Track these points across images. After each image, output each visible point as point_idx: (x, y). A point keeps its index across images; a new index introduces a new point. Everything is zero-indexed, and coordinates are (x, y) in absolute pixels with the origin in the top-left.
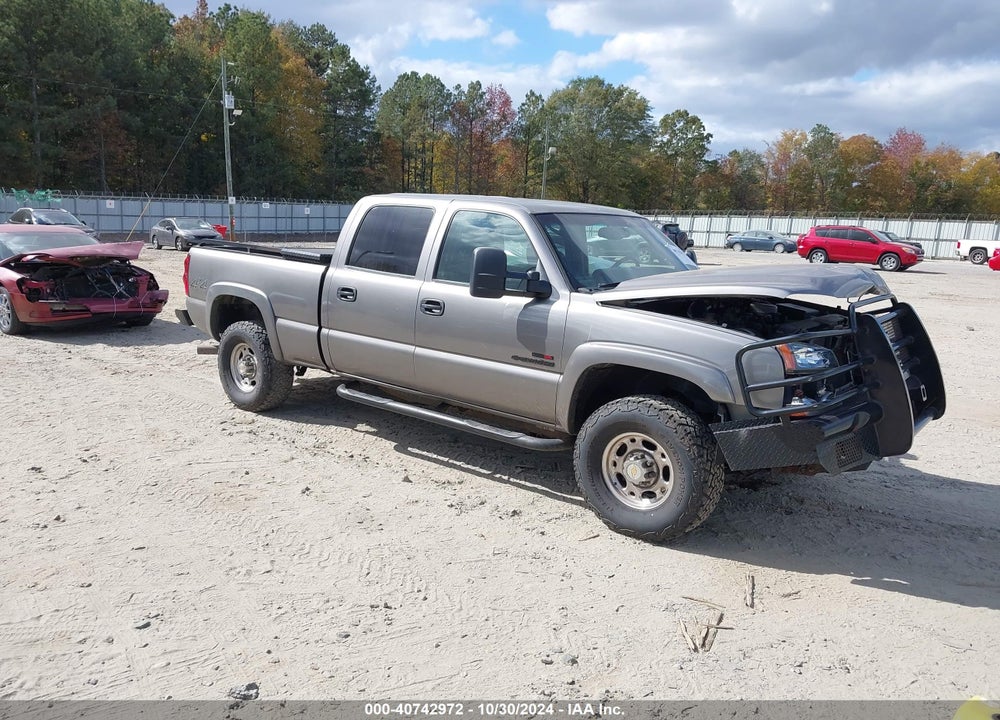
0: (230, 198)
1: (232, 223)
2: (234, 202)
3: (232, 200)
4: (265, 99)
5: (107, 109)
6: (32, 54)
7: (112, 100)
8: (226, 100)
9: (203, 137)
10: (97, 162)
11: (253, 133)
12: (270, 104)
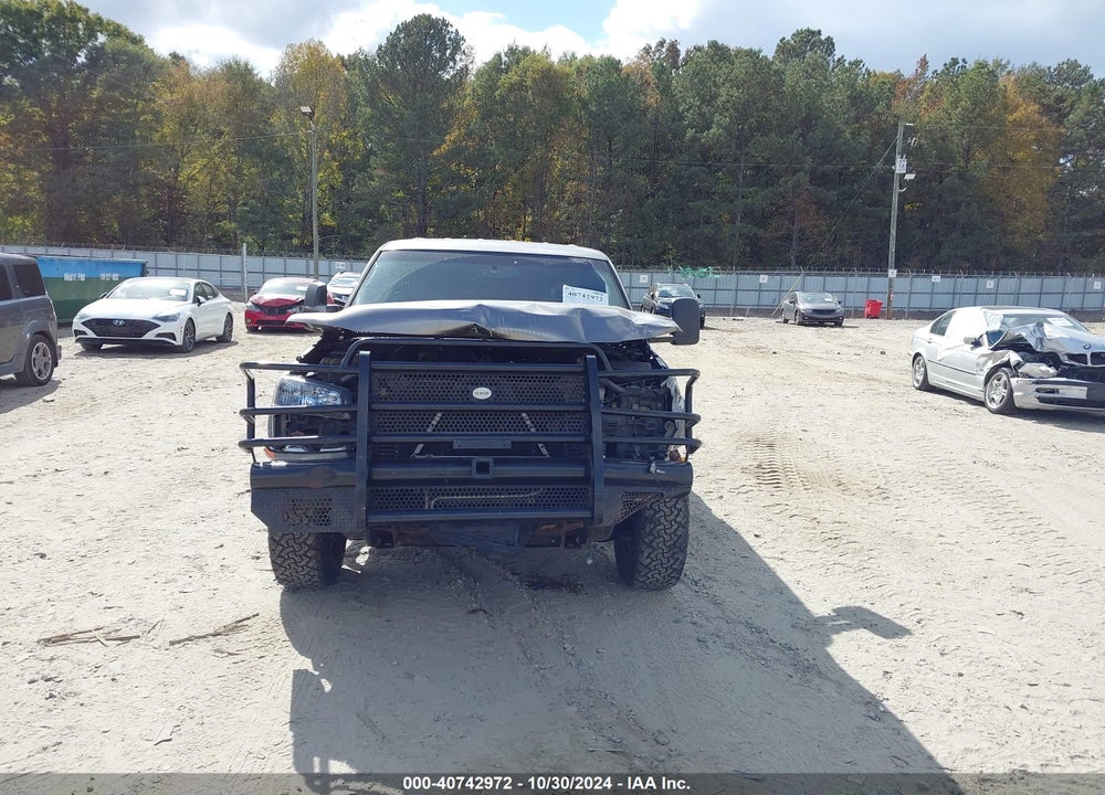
0: (890, 271)
1: (889, 298)
2: (894, 275)
3: (892, 273)
4: (981, 158)
5: (798, 185)
6: (742, 140)
7: (803, 177)
8: (897, 165)
9: (907, 207)
10: (788, 238)
11: (959, 198)
12: (985, 162)
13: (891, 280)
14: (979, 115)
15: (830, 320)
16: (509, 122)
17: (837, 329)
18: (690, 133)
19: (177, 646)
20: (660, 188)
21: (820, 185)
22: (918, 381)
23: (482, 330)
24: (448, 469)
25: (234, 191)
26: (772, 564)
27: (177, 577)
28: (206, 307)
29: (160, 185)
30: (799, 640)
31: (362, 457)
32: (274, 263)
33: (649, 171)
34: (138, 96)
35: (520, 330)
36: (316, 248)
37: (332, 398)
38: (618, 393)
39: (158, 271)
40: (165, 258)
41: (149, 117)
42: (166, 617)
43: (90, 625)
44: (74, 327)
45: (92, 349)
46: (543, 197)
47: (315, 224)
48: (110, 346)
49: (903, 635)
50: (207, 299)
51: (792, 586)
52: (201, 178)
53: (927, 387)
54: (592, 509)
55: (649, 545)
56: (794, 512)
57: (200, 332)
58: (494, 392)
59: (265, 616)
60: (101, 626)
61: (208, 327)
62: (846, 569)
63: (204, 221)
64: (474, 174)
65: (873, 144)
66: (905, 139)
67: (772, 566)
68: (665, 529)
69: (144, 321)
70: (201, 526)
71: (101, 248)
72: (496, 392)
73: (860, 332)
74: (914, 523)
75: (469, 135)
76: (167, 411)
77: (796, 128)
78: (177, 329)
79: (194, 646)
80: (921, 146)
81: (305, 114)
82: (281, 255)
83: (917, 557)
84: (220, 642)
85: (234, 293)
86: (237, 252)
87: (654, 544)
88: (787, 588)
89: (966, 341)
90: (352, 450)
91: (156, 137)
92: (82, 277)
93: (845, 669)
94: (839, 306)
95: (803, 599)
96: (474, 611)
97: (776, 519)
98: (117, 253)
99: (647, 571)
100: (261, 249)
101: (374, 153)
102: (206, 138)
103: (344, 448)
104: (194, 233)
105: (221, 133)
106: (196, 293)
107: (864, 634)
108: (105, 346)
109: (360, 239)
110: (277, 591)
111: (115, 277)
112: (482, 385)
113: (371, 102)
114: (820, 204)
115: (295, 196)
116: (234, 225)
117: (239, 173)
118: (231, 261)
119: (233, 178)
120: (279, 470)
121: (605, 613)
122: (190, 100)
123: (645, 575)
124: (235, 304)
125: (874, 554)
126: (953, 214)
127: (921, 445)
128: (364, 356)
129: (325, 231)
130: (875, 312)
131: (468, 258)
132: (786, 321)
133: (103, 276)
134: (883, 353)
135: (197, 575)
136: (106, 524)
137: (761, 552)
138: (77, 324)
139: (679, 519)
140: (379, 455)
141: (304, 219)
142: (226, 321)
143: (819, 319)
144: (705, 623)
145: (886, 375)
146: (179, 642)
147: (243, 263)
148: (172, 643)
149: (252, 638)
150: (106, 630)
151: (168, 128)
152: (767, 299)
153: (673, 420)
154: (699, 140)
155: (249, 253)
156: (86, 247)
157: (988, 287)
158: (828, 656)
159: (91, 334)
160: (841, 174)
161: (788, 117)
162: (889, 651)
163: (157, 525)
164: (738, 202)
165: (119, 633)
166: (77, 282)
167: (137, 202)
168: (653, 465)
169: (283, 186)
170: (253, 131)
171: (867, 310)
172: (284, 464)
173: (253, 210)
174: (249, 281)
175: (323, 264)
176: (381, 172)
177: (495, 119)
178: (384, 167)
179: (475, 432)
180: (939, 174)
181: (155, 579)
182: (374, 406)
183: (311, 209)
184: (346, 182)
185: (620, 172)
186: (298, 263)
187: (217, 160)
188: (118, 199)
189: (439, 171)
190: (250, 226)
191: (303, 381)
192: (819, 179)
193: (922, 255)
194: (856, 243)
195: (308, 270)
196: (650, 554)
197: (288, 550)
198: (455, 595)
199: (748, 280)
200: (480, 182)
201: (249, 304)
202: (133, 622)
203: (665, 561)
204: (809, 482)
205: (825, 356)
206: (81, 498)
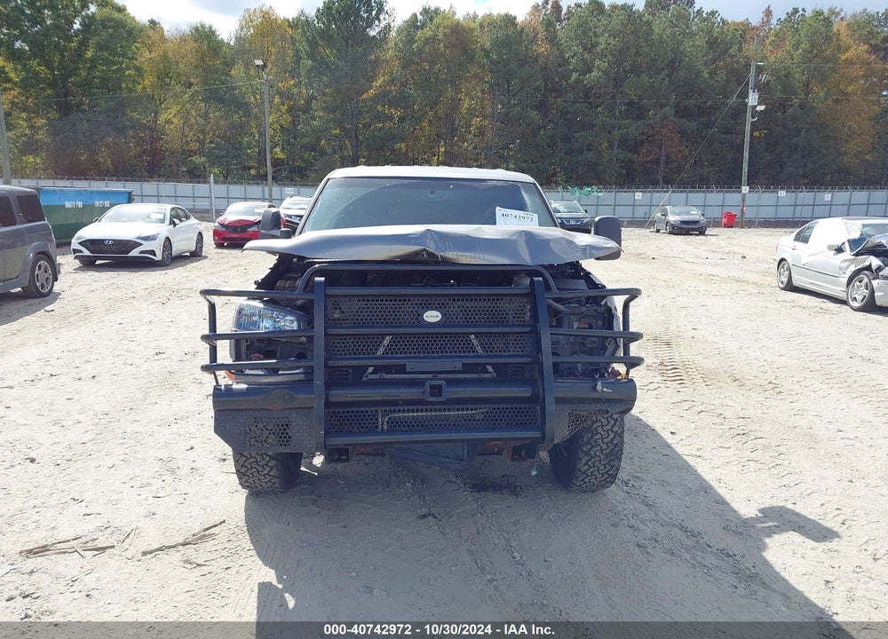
0: (743, 188)
1: (743, 210)
2: (747, 191)
3: (745, 189)
4: (819, 92)
5: (665, 118)
6: (618, 81)
7: (669, 111)
8: (750, 99)
9: (756, 134)
10: (657, 162)
11: (801, 125)
12: (822, 94)
13: (744, 195)
14: (816, 56)
15: (695, 230)
16: (425, 70)
17: (701, 237)
18: (575, 76)
19: (149, 556)
20: (550, 121)
21: (683, 117)
22: (783, 282)
23: (431, 255)
24: (401, 391)
25: (202, 131)
26: (692, 461)
27: (151, 481)
28: (181, 228)
29: (144, 128)
30: (733, 544)
31: (319, 379)
32: (236, 189)
33: (542, 107)
34: (123, 55)
35: (469, 254)
36: (270, 177)
37: (289, 323)
38: (560, 312)
39: (143, 198)
40: (149, 187)
41: (133, 72)
42: (139, 525)
43: (70, 534)
44: (72, 247)
45: (88, 264)
46: (453, 131)
47: (268, 157)
48: (103, 262)
49: (832, 538)
50: (181, 221)
51: (714, 484)
52: (175, 121)
53: (791, 287)
54: (542, 429)
55: (587, 453)
56: (701, 408)
57: (176, 249)
58: (444, 315)
59: (231, 523)
60: (81, 534)
61: (183, 244)
62: (761, 466)
63: (179, 157)
64: (397, 113)
65: (728, 81)
66: (757, 76)
67: (692, 464)
68: (602, 438)
69: (129, 241)
70: (174, 428)
71: (96, 180)
72: (445, 315)
73: (720, 239)
74: (812, 418)
75: (392, 81)
76: (147, 318)
77: (663, 69)
78: (157, 246)
79: (165, 556)
80: (768, 82)
81: (258, 66)
82: (242, 183)
83: (822, 452)
84: (189, 551)
85: (204, 215)
86: (206, 182)
87: (592, 452)
88: (711, 488)
89: (830, 248)
90: (309, 372)
91: (139, 88)
92: (80, 204)
93: (787, 577)
94: (702, 217)
95: (728, 498)
96: (424, 516)
97: (685, 414)
98: (110, 183)
99: (585, 476)
100: (226, 178)
101: (315, 98)
102: (178, 88)
103: (301, 370)
104: (170, 166)
105: (191, 85)
106: (172, 217)
107: (794, 537)
108: (98, 262)
109: (305, 169)
110: (242, 495)
111: (107, 203)
112: (432, 309)
113: (312, 56)
114: (683, 133)
115: (252, 134)
116: (203, 159)
117: (206, 116)
118: (201, 189)
119: (201, 121)
120: (240, 393)
121: (546, 517)
122: (165, 57)
123: (582, 480)
124: (205, 224)
125: (782, 449)
126: (795, 139)
127: (799, 341)
128: (320, 282)
129: (277, 163)
130: (731, 222)
131: (407, 184)
132: (658, 231)
133: (97, 203)
134: (744, 257)
135: (169, 478)
136: (90, 427)
137: (680, 449)
138: (75, 243)
139: (615, 429)
140: (336, 379)
141: (259, 153)
142: (198, 239)
143: (686, 229)
144: (642, 527)
145: (751, 277)
146: (151, 552)
147: (210, 190)
148: (144, 554)
149: (219, 547)
150: (84, 539)
151: (148, 80)
152: (640, 213)
153: (615, 339)
154: (582, 81)
155: (216, 182)
156: (85, 179)
157: (826, 199)
158: (766, 563)
159: (86, 253)
160: (699, 107)
161: (656, 60)
162: (824, 557)
163: (136, 427)
164: (616, 132)
165: (96, 542)
166: (76, 208)
167: (126, 143)
168: (599, 383)
169: (241, 126)
170: (217, 82)
171: (724, 221)
172: (245, 386)
173: (218, 147)
174: (217, 204)
175: (276, 190)
176: (321, 114)
177: (413, 67)
178: (324, 109)
179: (426, 355)
180: (783, 106)
181: (132, 483)
182: (331, 331)
183: (265, 145)
184: (293, 123)
185: (518, 109)
186: (255, 190)
187: (188, 106)
188: (110, 140)
189: (368, 112)
190: (216, 160)
191: (261, 305)
192: (682, 112)
193: (769, 175)
194: (712, 165)
195: (263, 196)
196: (588, 462)
197: (251, 460)
198: (405, 499)
199: (624, 197)
200: (402, 119)
201: (217, 224)
202: (109, 530)
203: (602, 468)
204: (708, 378)
205: (695, 260)
206: (71, 401)
